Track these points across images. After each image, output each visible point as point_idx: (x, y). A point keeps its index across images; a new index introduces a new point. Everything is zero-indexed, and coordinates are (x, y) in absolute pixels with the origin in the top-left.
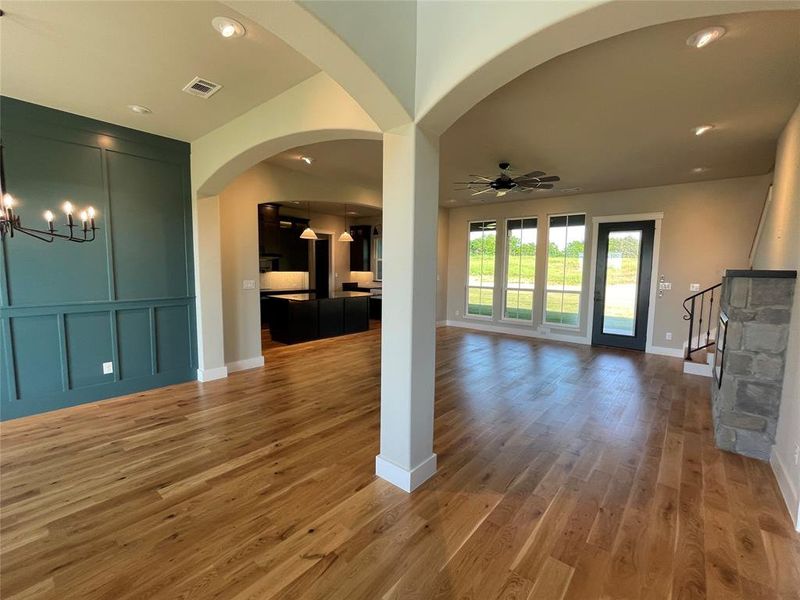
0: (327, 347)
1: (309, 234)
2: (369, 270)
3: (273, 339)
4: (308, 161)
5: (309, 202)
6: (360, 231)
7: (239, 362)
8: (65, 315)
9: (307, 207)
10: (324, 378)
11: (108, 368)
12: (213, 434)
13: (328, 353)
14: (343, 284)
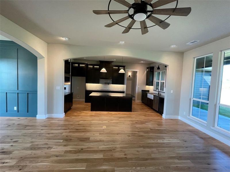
6: (149, 70)
7: (53, 115)
8: (6, 93)
14: (142, 90)
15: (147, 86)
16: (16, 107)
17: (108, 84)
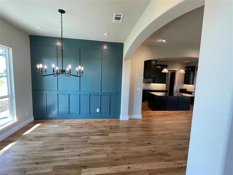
0: (168, 115)
1: (165, 70)
2: (193, 84)
3: (149, 107)
4: (164, 41)
5: (166, 58)
6: (190, 69)
7: (133, 116)
8: (90, 95)
9: (166, 60)
10: (162, 132)
11: (98, 110)
12: (111, 147)
13: (167, 118)
14: (180, 89)
15: (185, 85)
16: (98, 109)
17: (150, 83)
